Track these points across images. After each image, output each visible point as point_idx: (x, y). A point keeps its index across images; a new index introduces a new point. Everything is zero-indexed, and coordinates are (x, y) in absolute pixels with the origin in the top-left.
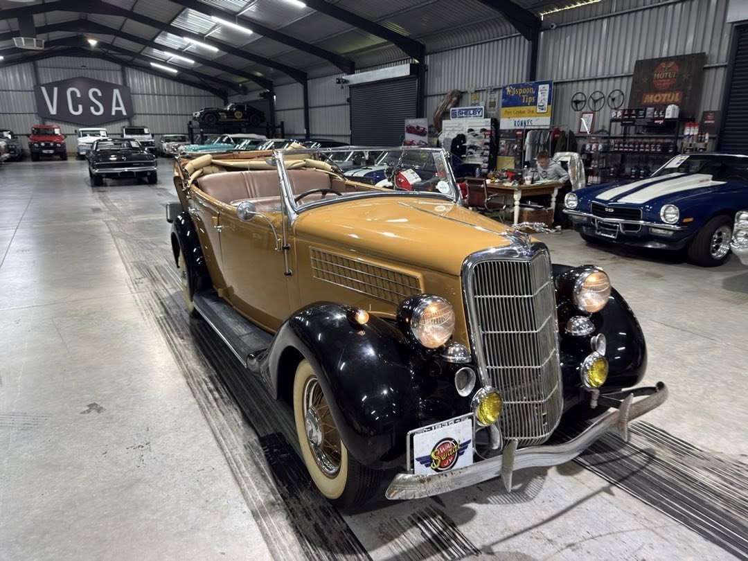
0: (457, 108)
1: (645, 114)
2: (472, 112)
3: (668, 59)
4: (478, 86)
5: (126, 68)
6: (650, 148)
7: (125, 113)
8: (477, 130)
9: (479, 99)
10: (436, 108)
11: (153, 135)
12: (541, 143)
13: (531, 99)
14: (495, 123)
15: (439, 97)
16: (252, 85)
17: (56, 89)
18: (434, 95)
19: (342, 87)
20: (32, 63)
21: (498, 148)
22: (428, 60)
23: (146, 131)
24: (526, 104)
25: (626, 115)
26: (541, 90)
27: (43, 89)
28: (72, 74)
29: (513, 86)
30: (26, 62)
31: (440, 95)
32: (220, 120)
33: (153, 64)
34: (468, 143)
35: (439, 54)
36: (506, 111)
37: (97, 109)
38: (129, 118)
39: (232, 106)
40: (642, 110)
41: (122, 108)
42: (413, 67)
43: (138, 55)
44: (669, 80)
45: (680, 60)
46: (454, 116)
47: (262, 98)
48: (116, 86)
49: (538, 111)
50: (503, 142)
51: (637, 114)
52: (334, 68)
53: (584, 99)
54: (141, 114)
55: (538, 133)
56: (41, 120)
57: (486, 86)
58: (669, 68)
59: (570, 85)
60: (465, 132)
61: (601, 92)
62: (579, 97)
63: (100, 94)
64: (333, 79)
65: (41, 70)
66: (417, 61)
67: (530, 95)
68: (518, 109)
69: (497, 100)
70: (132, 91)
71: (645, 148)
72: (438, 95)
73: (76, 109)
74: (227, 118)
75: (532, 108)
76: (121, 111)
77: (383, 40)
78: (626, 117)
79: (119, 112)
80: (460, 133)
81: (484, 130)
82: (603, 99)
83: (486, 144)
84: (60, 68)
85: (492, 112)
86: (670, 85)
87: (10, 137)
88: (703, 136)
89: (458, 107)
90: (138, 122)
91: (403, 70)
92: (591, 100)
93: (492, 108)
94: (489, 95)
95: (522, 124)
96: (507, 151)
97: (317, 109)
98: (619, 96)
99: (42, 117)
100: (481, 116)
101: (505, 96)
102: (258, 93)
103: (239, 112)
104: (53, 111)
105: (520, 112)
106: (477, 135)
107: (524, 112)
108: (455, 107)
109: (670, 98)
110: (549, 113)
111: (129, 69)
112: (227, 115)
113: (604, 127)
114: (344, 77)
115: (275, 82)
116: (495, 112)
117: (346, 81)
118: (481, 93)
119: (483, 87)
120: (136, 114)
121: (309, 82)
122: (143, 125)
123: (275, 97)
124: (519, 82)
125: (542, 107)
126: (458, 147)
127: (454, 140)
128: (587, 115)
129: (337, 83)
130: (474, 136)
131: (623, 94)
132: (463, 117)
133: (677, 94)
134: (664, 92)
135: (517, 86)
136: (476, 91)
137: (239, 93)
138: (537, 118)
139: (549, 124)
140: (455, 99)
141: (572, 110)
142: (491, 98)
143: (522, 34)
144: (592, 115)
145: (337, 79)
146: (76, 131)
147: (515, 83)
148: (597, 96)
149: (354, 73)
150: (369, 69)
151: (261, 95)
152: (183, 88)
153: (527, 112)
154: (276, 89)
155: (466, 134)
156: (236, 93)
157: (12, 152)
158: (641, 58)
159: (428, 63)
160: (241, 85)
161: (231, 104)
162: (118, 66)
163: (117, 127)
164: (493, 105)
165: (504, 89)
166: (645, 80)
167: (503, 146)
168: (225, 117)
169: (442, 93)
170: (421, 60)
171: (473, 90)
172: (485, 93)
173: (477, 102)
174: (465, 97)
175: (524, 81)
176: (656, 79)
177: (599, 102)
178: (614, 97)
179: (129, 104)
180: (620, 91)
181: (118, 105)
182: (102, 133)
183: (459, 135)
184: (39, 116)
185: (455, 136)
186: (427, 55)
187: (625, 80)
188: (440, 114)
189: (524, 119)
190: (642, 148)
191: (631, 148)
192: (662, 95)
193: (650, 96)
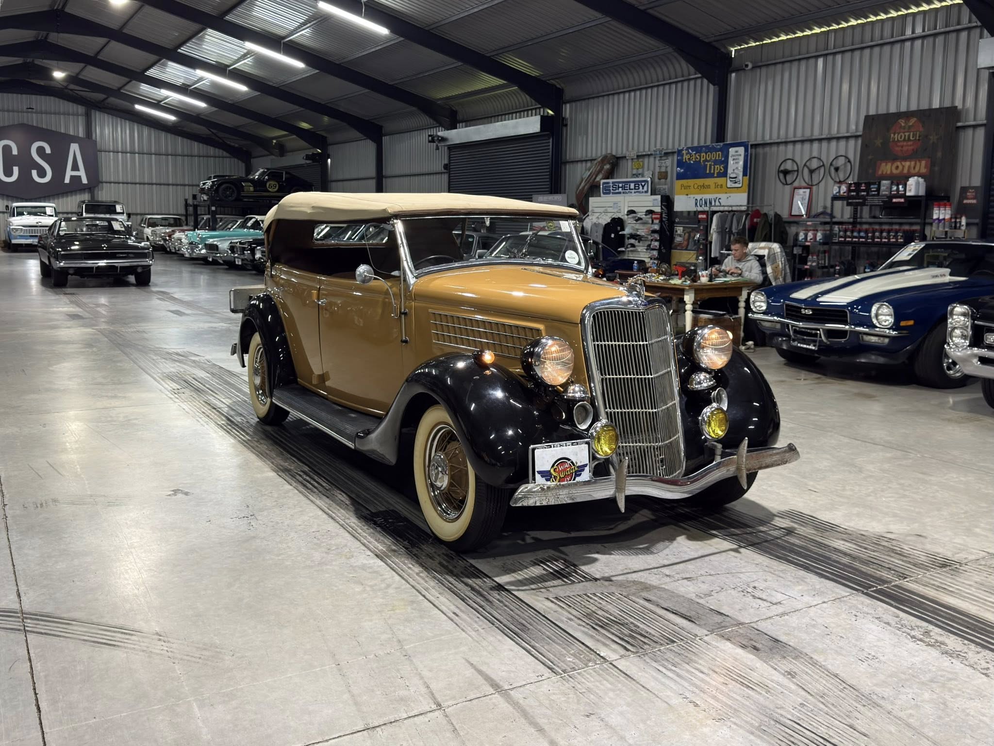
0: (611, 181)
1: (878, 190)
2: (632, 185)
3: (908, 115)
4: (641, 150)
5: (93, 111)
6: (888, 238)
7: (85, 181)
8: (641, 212)
9: (643, 167)
10: (579, 180)
11: (129, 215)
12: (734, 230)
13: (719, 168)
14: (667, 201)
15: (584, 164)
16: (293, 141)
18: (577, 161)
19: (437, 148)
21: (672, 238)
22: (567, 110)
23: (119, 208)
24: (711, 176)
25: (853, 191)
26: (733, 156)
29: (693, 149)
31: (586, 161)
32: (243, 194)
33: (138, 107)
34: (627, 231)
35: (584, 103)
36: (682, 186)
37: (42, 173)
38: (90, 188)
39: (263, 173)
40: (874, 184)
41: (82, 173)
42: (544, 120)
43: (117, 93)
44: (910, 143)
45: (925, 115)
46: (607, 192)
47: (308, 162)
48: (75, 139)
49: (730, 184)
50: (679, 230)
51: (868, 190)
52: (425, 120)
53: (796, 168)
54: (110, 183)
55: (729, 218)
57: (653, 148)
58: (910, 127)
59: (774, 148)
60: (623, 215)
61: (820, 159)
62: (789, 166)
63: (48, 150)
64: (424, 136)
66: (551, 112)
67: (716, 162)
68: (700, 182)
69: (669, 170)
70: (98, 147)
71: (881, 237)
72: (582, 161)
73: (9, 173)
74: (254, 191)
75: (721, 180)
76: (79, 177)
77: (501, 82)
78: (852, 194)
79: (76, 179)
80: (616, 216)
81: (650, 212)
82: (822, 170)
83: (654, 231)
85: (664, 187)
86: (913, 150)
88: (958, 220)
89: (612, 178)
90: (104, 195)
91: (530, 125)
92: (806, 171)
93: (663, 180)
94: (657, 162)
95: (706, 203)
96: (686, 243)
97: (397, 179)
98: (845, 164)
100: (646, 192)
101: (680, 164)
102: (303, 154)
103: (272, 183)
105: (703, 186)
106: (640, 219)
107: (709, 187)
108: (608, 178)
109: (914, 168)
110: (746, 188)
111: (97, 113)
112: (254, 187)
113: (825, 207)
114: (440, 134)
115: (330, 138)
116: (666, 187)
117: (443, 139)
118: (646, 160)
119: (649, 150)
120: (102, 182)
121: (385, 139)
122: (113, 200)
123: (329, 161)
124: (702, 144)
125: (734, 180)
126: (613, 236)
127: (607, 225)
128: (801, 191)
129: (430, 142)
130: (637, 220)
131: (849, 161)
132: (620, 193)
133: (923, 163)
134: (905, 159)
135: (698, 149)
136: (638, 157)
137: (272, 154)
138: (728, 195)
139: (745, 203)
140: (607, 167)
141: (779, 185)
142: (660, 167)
143: (704, 76)
144: (808, 191)
145: (429, 136)
146: (7, 206)
147: (696, 144)
148: (815, 164)
149: (456, 128)
150: (478, 122)
151: (308, 157)
152: (180, 144)
153: (713, 186)
154: (331, 150)
155: (625, 218)
156: (266, 153)
158: (872, 112)
159: (568, 116)
160: (274, 141)
161: (261, 170)
162: (81, 109)
163: (71, 203)
164: (663, 176)
165: (679, 152)
166: (878, 142)
167: (680, 236)
168: (252, 189)
169: (589, 157)
170: (558, 110)
171: (633, 154)
172: (652, 159)
173: (640, 171)
174: (622, 163)
175: (709, 143)
176: (894, 141)
177: (817, 172)
178: (838, 165)
179: (92, 168)
180: (846, 157)
181: (75, 167)
182: (49, 211)
183: (613, 219)
185: (609, 221)
186: (566, 103)
187: (852, 142)
188: (586, 187)
189: (708, 196)
190: (878, 238)
191: (862, 237)
192: (903, 163)
193: (886, 165)
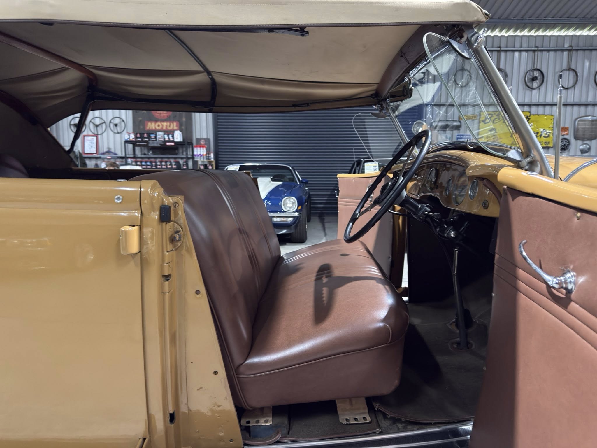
1: (156, 137)
6: (166, 165)
25: (139, 138)
40: (153, 134)
51: (149, 137)
61: (101, 118)
62: (78, 121)
71: (161, 165)
78: (139, 139)
82: (104, 125)
86: (168, 116)
88: (210, 155)
92: (92, 125)
98: (120, 123)
113: (109, 148)
128: (90, 138)
131: (123, 121)
133: (175, 124)
134: (163, 121)
144: (95, 138)
148: (98, 121)
177: (100, 126)
178: (115, 123)
180: (120, 118)
190: (159, 166)
191: (149, 166)
192: (163, 123)
193: (151, 124)
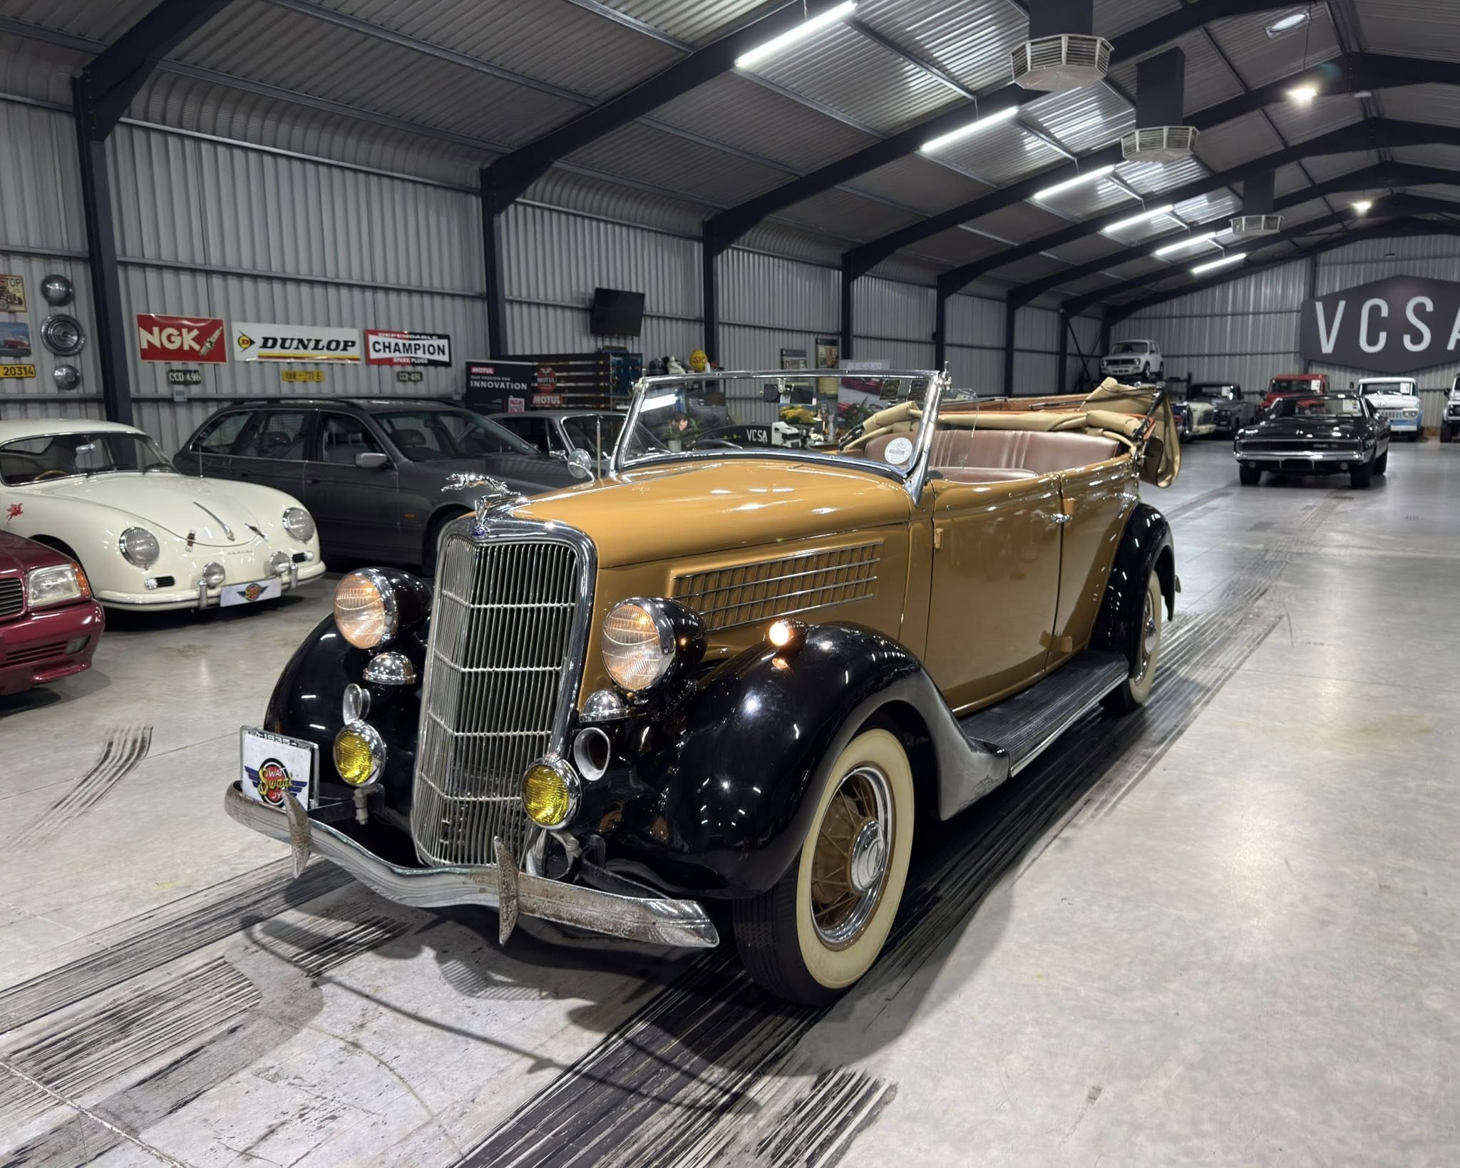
17: (1342, 304)
20: (1309, 259)
27: (1319, 306)
28: (1385, 270)
30: (1301, 258)
37: (1417, 338)
56: (1302, 363)
63: (1430, 307)
65: (1323, 273)
73: (1372, 341)
84: (1360, 262)
87: (1231, 396)
99: (1305, 360)
104: (1327, 347)
146: (1352, 384)
157: (1224, 423)
182: (1404, 388)
184: (1301, 356)
